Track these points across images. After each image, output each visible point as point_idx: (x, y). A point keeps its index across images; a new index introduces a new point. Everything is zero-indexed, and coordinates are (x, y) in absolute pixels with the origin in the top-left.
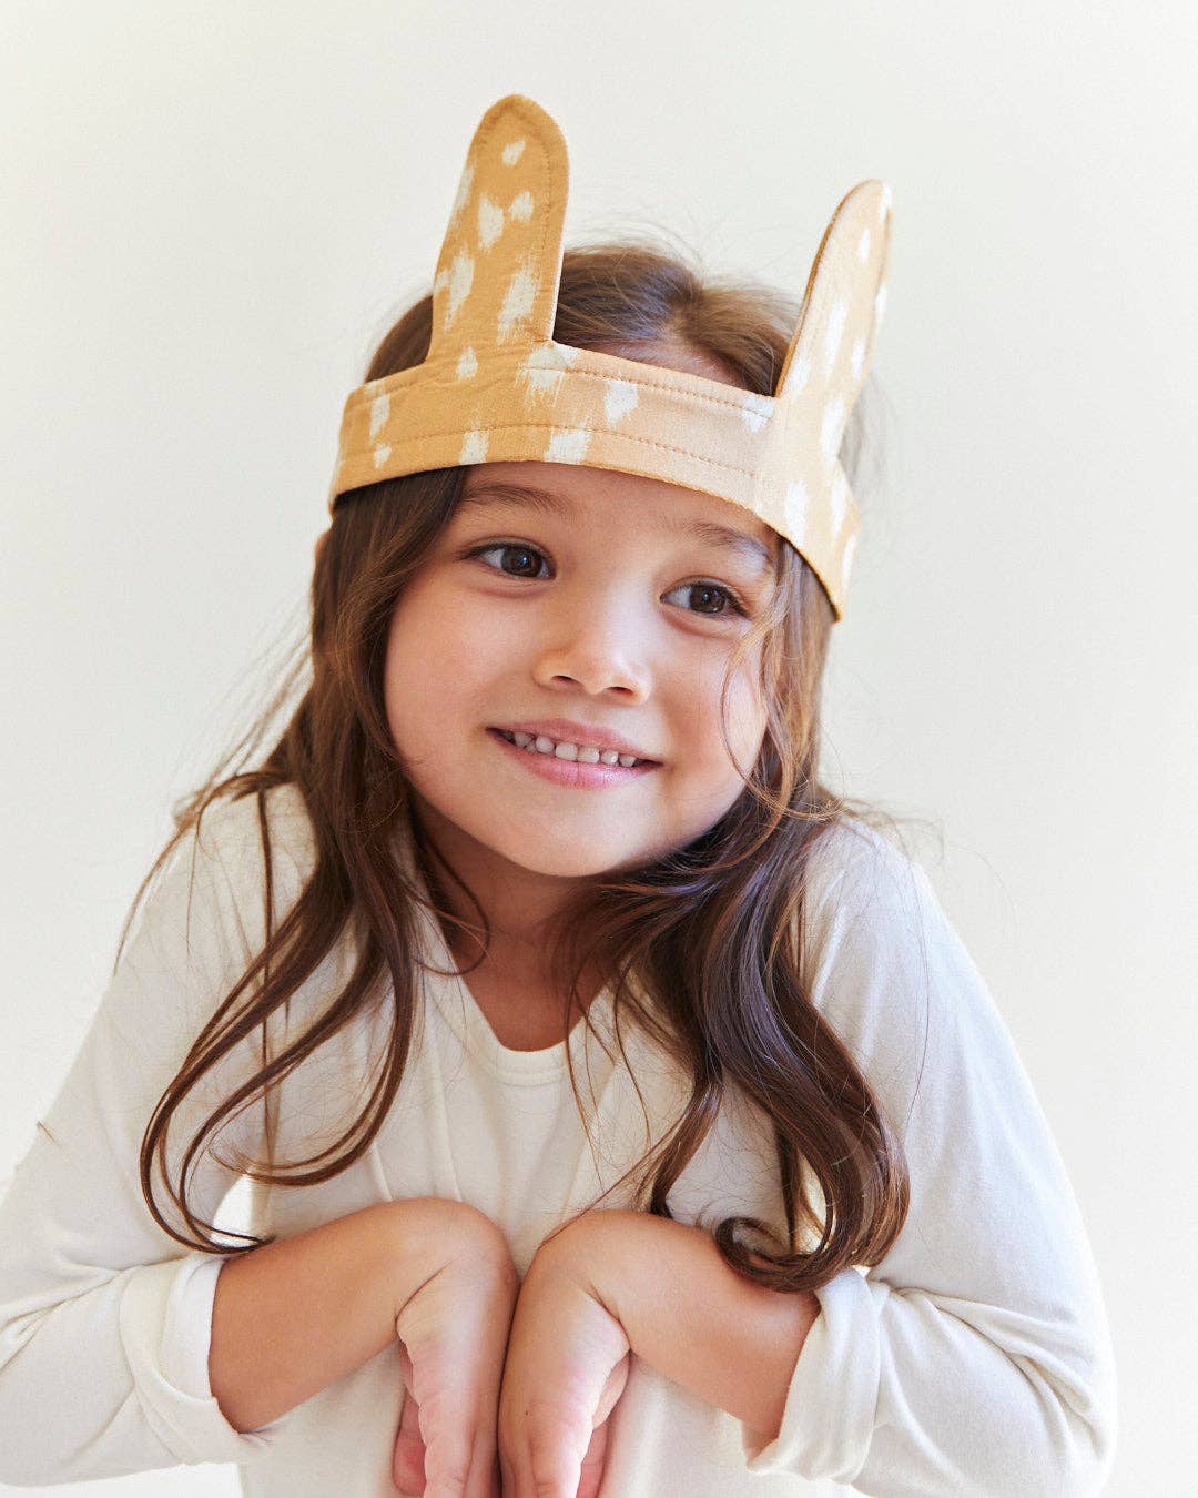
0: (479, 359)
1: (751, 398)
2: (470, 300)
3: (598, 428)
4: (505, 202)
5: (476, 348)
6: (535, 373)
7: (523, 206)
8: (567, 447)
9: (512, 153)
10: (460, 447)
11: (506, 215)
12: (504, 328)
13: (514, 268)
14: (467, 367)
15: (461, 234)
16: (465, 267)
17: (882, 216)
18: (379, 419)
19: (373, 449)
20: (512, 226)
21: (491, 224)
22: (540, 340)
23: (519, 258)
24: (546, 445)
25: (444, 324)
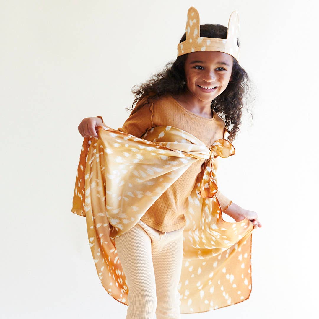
0: (192, 40)
1: (224, 40)
2: (190, 33)
3: (206, 46)
4: (193, 20)
5: (192, 38)
6: (199, 41)
7: (195, 21)
8: (203, 49)
9: (193, 14)
10: (191, 50)
11: (193, 22)
12: (195, 36)
13: (195, 28)
14: (191, 41)
15: (188, 25)
16: (189, 29)
17: (237, 14)
18: (182, 48)
19: (182, 51)
20: (194, 23)
21: (191, 23)
22: (199, 37)
23: (195, 27)
24: (201, 49)
25: (187, 36)
